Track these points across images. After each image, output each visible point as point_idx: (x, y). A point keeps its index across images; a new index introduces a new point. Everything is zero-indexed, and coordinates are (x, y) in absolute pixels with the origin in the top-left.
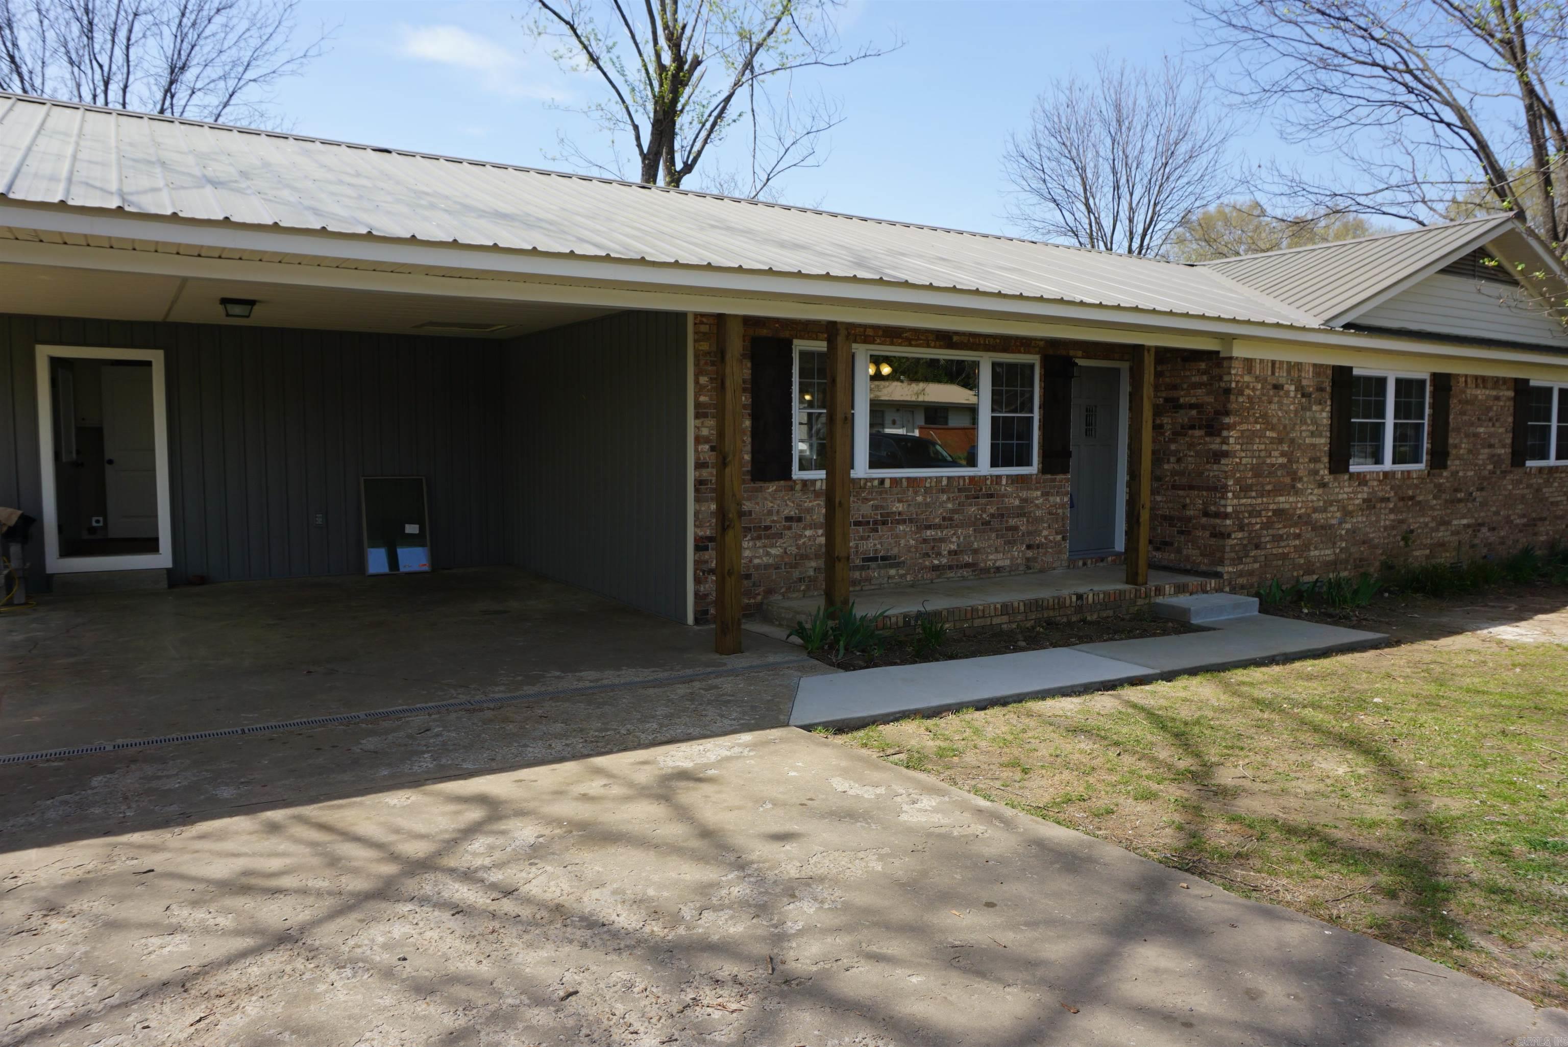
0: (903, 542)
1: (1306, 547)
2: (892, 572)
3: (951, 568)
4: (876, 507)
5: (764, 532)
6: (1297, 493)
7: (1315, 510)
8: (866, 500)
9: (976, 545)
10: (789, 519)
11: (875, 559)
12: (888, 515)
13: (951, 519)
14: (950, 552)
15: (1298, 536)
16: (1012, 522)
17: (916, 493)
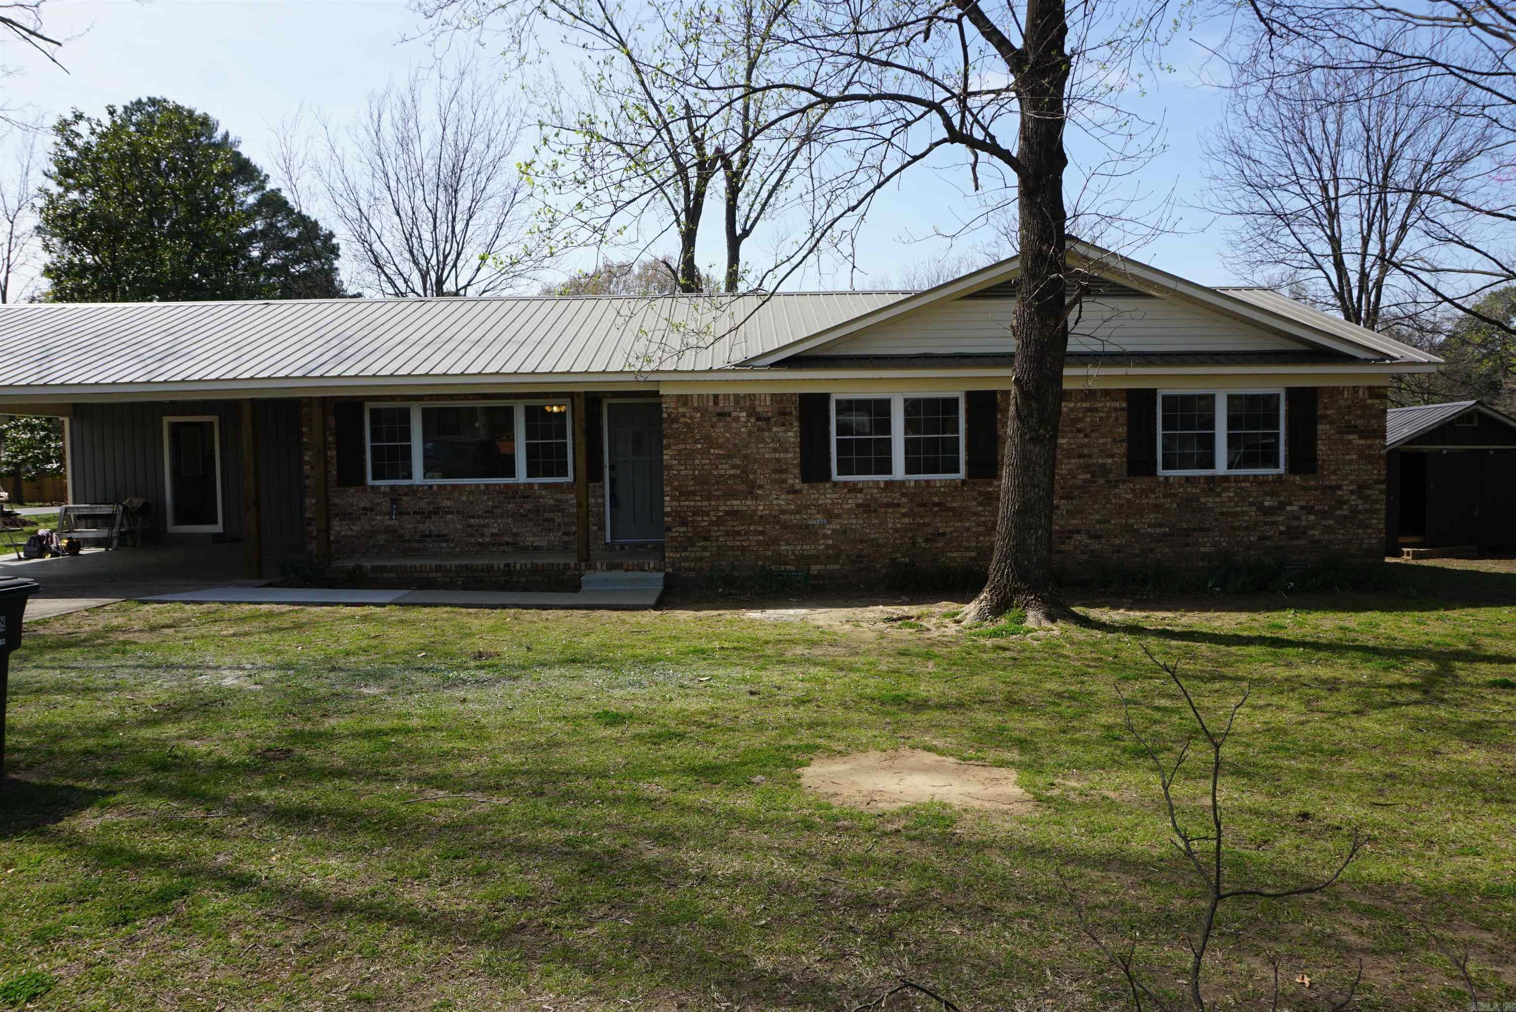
0: (451, 526)
1: (776, 541)
2: (444, 545)
3: (493, 544)
4: (429, 503)
5: (347, 516)
6: (756, 497)
7: (783, 512)
8: (421, 499)
9: (515, 530)
10: (364, 509)
11: (430, 536)
12: (439, 508)
13: (492, 512)
14: (492, 534)
15: (762, 533)
16: (550, 515)
17: (461, 494)
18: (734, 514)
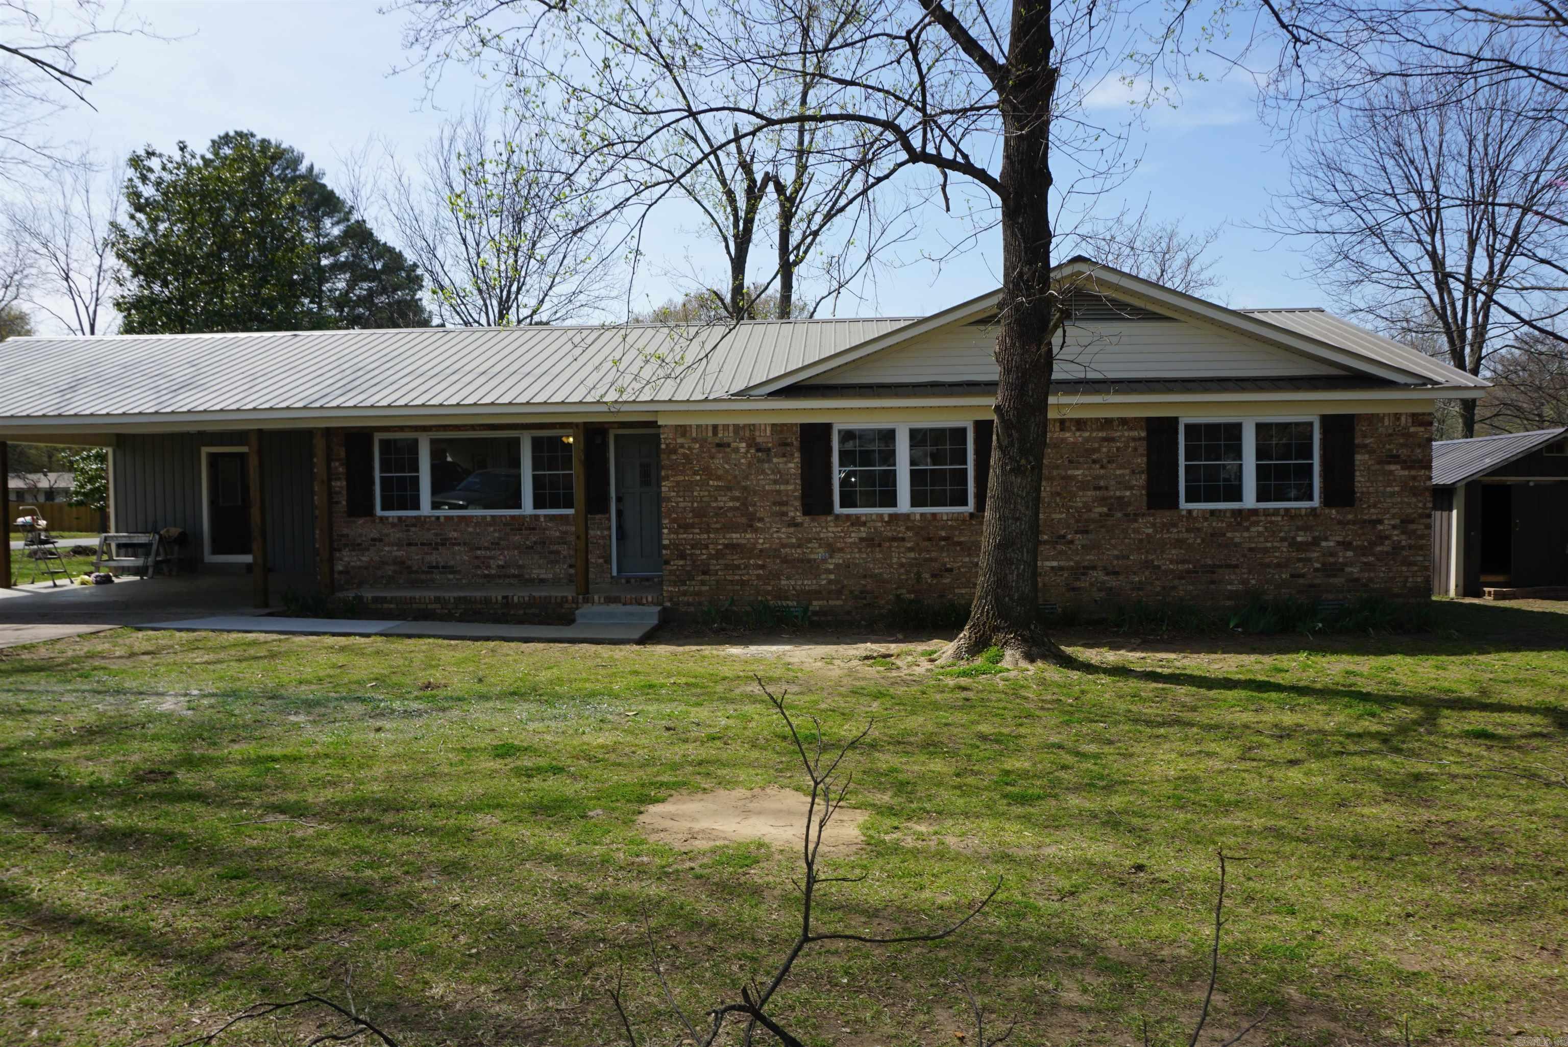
0: (458, 558)
1: (777, 576)
2: (451, 576)
3: (500, 577)
4: (436, 535)
5: (357, 547)
6: (756, 530)
7: (784, 546)
8: (429, 530)
9: (521, 562)
10: (374, 540)
11: (437, 567)
12: (446, 539)
13: (498, 544)
14: (499, 566)
15: (762, 567)
16: (556, 547)
17: (467, 525)
18: (733, 547)
